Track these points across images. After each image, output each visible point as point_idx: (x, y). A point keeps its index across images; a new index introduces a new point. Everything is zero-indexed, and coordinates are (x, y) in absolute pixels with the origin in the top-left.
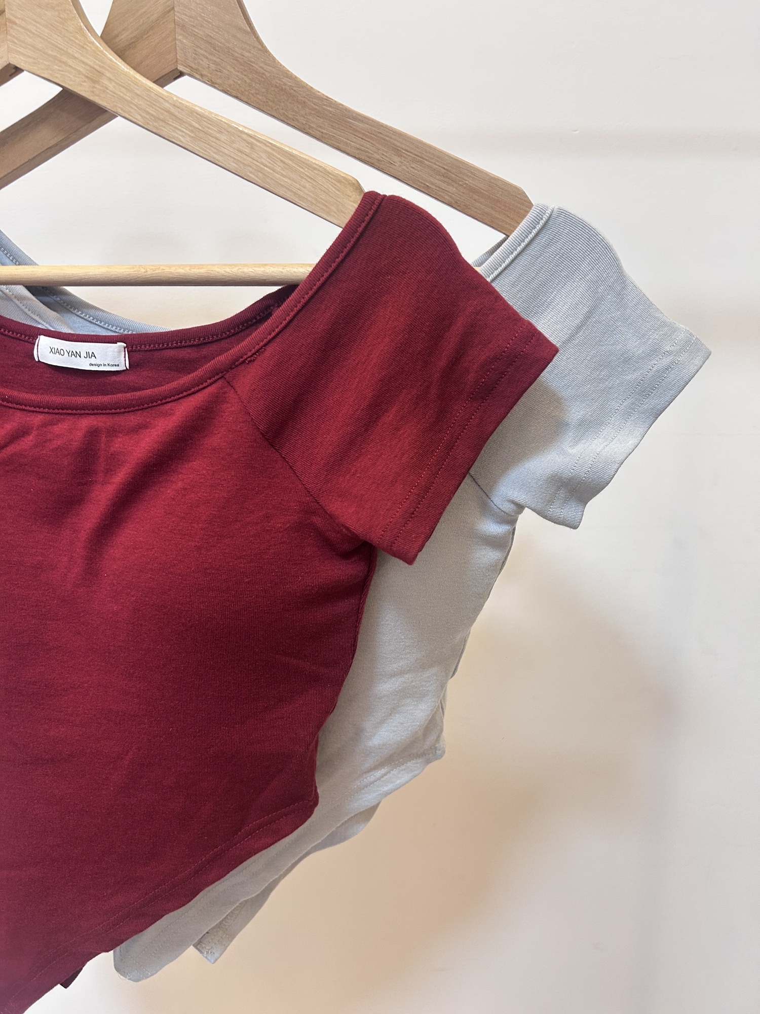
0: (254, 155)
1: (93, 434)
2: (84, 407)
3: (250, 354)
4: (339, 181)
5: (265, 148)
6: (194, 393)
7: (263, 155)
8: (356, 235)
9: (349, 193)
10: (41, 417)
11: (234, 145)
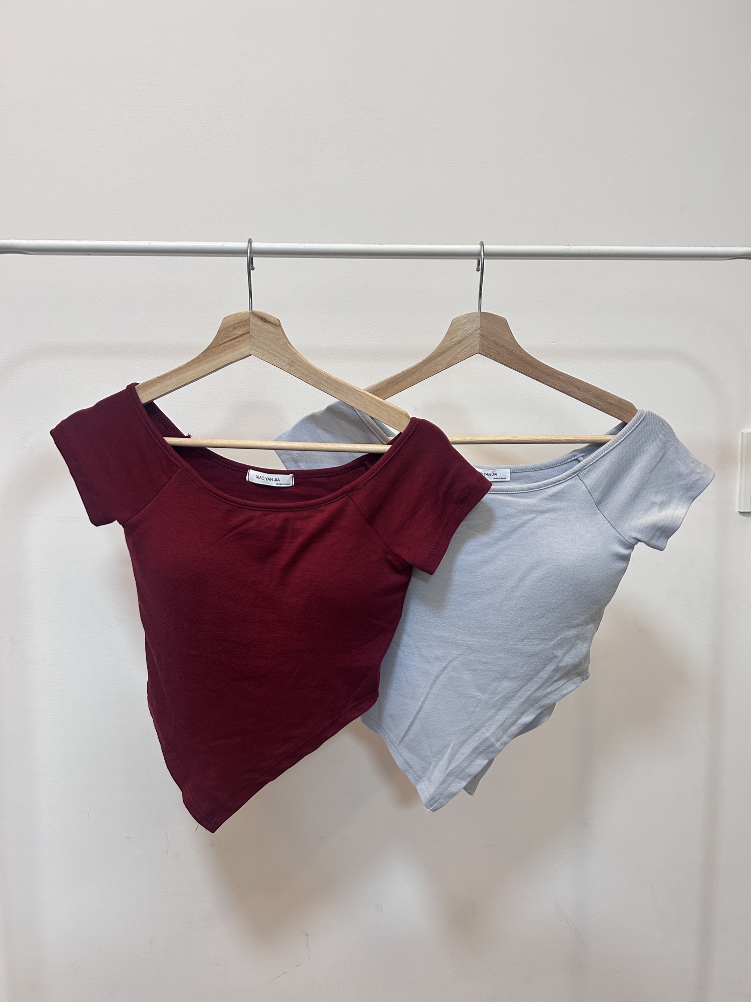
0: (363, 401)
1: (286, 520)
2: (281, 508)
3: (360, 485)
4: (400, 413)
5: (368, 398)
6: (334, 502)
7: (367, 401)
8: (408, 437)
9: (404, 418)
10: (260, 512)
11: (354, 396)
